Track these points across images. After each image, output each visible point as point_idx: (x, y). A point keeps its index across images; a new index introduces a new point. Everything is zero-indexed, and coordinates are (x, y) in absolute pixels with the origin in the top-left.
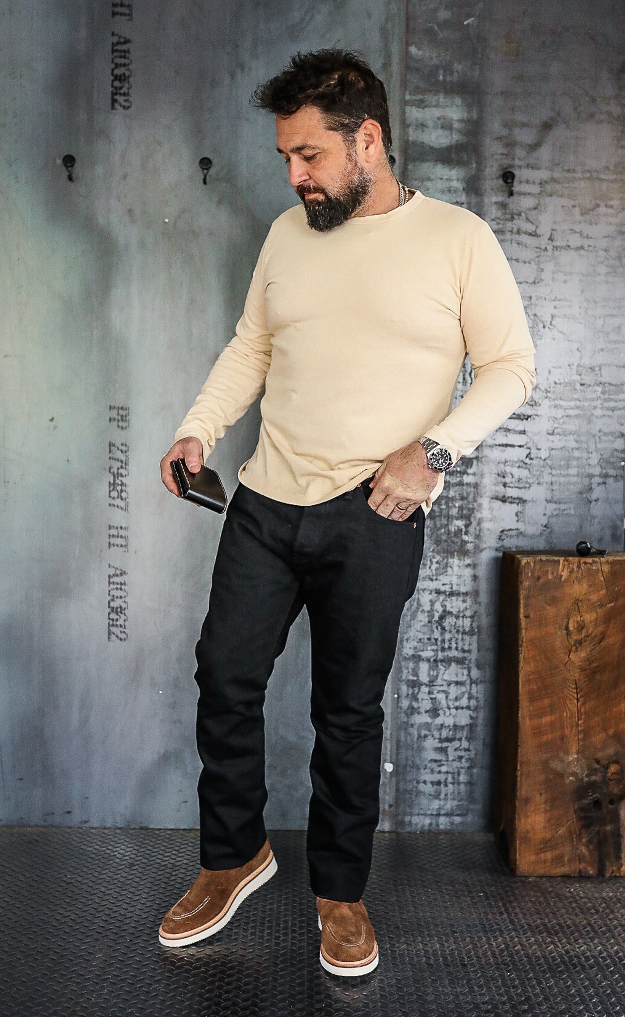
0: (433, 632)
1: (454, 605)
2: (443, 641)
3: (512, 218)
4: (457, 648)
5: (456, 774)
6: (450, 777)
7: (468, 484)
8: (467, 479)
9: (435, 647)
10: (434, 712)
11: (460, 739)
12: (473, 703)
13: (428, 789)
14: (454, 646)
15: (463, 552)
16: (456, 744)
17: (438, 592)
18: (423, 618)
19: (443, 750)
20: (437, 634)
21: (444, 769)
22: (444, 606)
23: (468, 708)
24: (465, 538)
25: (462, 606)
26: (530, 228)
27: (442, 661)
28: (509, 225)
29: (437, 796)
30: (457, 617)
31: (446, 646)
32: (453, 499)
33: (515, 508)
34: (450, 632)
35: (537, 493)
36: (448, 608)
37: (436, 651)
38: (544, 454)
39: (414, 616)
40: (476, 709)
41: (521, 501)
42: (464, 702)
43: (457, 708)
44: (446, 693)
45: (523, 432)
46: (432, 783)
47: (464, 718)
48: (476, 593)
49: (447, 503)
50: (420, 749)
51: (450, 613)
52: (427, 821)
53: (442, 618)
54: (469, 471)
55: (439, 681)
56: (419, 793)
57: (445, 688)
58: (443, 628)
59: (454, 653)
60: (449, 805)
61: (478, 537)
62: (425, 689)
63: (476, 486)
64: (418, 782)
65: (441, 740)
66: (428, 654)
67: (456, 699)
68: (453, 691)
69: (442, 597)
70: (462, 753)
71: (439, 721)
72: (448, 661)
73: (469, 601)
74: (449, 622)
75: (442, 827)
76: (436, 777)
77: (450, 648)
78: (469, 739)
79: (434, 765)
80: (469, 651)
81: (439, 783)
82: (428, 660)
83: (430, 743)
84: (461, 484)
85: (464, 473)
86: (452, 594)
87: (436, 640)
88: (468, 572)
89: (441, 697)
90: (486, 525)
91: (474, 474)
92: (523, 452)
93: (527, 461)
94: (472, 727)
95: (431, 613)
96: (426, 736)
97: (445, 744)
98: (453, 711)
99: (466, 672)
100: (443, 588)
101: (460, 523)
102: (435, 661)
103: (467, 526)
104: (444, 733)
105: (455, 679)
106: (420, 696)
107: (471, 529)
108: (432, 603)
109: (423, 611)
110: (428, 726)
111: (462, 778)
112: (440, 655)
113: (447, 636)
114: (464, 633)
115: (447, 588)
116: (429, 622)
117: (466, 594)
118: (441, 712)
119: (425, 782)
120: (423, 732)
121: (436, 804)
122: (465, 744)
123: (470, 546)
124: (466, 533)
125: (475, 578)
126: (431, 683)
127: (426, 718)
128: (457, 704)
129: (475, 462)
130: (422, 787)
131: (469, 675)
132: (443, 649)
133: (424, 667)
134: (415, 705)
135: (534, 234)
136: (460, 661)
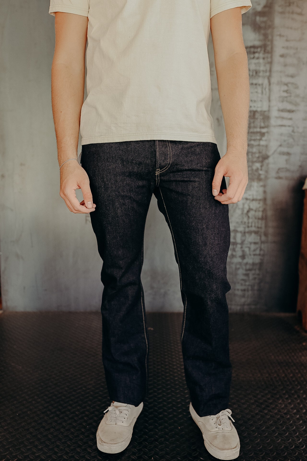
0: (243, 218)
1: (254, 205)
2: (248, 223)
3: (290, 5)
4: (255, 226)
5: (252, 286)
6: (250, 288)
7: (263, 146)
8: (262, 143)
9: (244, 226)
10: (243, 257)
11: (255, 270)
12: (262, 252)
13: (239, 293)
14: (253, 225)
15: (259, 179)
16: (253, 272)
17: (247, 199)
18: (239, 212)
19: (247, 275)
20: (245, 220)
21: (247, 283)
22: (249, 206)
23: (260, 255)
24: (261, 172)
25: (258, 206)
26: (299, 10)
27: (248, 232)
28: (288, 9)
29: (244, 296)
30: (255, 211)
31: (250, 225)
32: (255, 153)
33: (285, 157)
34: (252, 218)
35: (297, 150)
36: (252, 207)
37: (245, 228)
38: (301, 130)
39: (234, 211)
40: (263, 255)
41: (288, 154)
42: (258, 252)
43: (254, 255)
44: (249, 248)
45: (291, 119)
46: (242, 290)
47: (257, 260)
48: (265, 200)
49: (252, 155)
50: (236, 274)
51: (252, 209)
52: (238, 308)
53: (248, 211)
54: (264, 138)
55: (246, 242)
56: (235, 295)
57: (249, 245)
58: (249, 217)
59: (253, 229)
60: (249, 300)
61: (267, 172)
62: (239, 246)
63: (267, 146)
64: (235, 290)
65: (246, 270)
66: (241, 229)
67: (254, 250)
68: (253, 247)
69: (248, 202)
70: (256, 276)
71: (245, 261)
72: (250, 233)
73: (262, 203)
74: (251, 214)
75: (245, 310)
76: (243, 288)
77: (251, 226)
78: (260, 269)
79: (243, 282)
80: (261, 228)
81: (244, 290)
82: (241, 232)
83: (241, 272)
84: (259, 145)
85: (260, 140)
86: (253, 200)
87: (245, 222)
88: (261, 189)
89: (247, 250)
90: (271, 166)
91: (266, 140)
92: (290, 129)
93: (293, 134)
94: (261, 264)
95: (243, 210)
96: (239, 269)
97: (248, 272)
98: (252, 256)
99: (259, 238)
100: (249, 197)
101: (258, 165)
102: (245, 233)
103: (261, 166)
104: (248, 267)
105: (253, 241)
106: (237, 249)
107: (264, 168)
108: (244, 204)
109: (239, 209)
110: (240, 264)
111: (256, 288)
112: (247, 230)
113: (250, 220)
114: (259, 219)
115: (251, 197)
116: (242, 213)
117: (260, 200)
118: (246, 257)
119: (238, 290)
120: (238, 266)
121: (243, 300)
122: (257, 272)
123: (262, 177)
124: (261, 170)
125: (265, 192)
126: (242, 243)
127: (239, 260)
128: (254, 253)
129: (266, 135)
130: (237, 292)
131: (260, 239)
132: (248, 227)
133: (239, 236)
134: (234, 253)
135: (300, 14)
136: (256, 233)
